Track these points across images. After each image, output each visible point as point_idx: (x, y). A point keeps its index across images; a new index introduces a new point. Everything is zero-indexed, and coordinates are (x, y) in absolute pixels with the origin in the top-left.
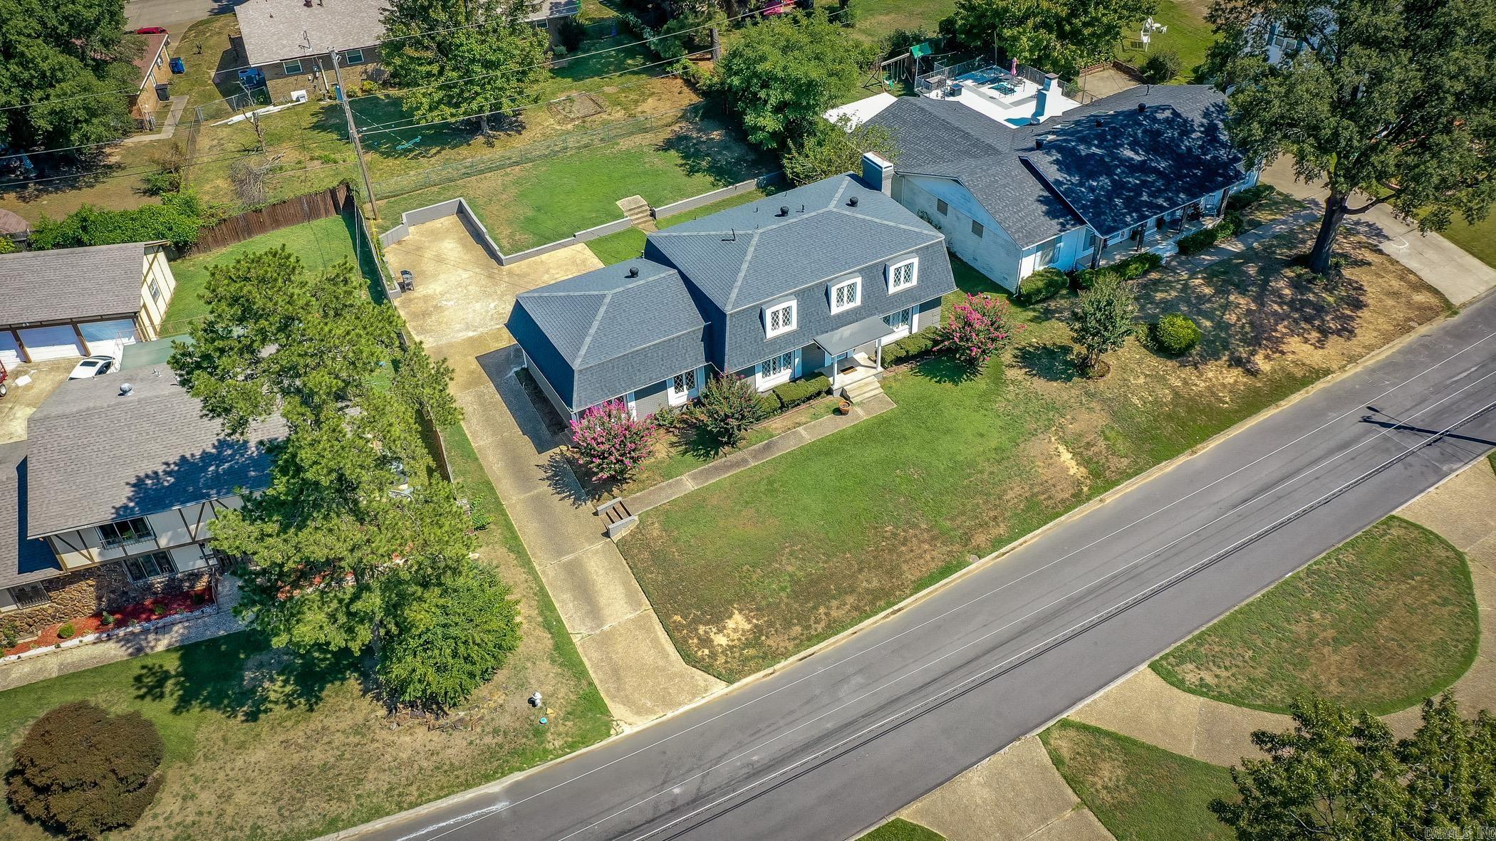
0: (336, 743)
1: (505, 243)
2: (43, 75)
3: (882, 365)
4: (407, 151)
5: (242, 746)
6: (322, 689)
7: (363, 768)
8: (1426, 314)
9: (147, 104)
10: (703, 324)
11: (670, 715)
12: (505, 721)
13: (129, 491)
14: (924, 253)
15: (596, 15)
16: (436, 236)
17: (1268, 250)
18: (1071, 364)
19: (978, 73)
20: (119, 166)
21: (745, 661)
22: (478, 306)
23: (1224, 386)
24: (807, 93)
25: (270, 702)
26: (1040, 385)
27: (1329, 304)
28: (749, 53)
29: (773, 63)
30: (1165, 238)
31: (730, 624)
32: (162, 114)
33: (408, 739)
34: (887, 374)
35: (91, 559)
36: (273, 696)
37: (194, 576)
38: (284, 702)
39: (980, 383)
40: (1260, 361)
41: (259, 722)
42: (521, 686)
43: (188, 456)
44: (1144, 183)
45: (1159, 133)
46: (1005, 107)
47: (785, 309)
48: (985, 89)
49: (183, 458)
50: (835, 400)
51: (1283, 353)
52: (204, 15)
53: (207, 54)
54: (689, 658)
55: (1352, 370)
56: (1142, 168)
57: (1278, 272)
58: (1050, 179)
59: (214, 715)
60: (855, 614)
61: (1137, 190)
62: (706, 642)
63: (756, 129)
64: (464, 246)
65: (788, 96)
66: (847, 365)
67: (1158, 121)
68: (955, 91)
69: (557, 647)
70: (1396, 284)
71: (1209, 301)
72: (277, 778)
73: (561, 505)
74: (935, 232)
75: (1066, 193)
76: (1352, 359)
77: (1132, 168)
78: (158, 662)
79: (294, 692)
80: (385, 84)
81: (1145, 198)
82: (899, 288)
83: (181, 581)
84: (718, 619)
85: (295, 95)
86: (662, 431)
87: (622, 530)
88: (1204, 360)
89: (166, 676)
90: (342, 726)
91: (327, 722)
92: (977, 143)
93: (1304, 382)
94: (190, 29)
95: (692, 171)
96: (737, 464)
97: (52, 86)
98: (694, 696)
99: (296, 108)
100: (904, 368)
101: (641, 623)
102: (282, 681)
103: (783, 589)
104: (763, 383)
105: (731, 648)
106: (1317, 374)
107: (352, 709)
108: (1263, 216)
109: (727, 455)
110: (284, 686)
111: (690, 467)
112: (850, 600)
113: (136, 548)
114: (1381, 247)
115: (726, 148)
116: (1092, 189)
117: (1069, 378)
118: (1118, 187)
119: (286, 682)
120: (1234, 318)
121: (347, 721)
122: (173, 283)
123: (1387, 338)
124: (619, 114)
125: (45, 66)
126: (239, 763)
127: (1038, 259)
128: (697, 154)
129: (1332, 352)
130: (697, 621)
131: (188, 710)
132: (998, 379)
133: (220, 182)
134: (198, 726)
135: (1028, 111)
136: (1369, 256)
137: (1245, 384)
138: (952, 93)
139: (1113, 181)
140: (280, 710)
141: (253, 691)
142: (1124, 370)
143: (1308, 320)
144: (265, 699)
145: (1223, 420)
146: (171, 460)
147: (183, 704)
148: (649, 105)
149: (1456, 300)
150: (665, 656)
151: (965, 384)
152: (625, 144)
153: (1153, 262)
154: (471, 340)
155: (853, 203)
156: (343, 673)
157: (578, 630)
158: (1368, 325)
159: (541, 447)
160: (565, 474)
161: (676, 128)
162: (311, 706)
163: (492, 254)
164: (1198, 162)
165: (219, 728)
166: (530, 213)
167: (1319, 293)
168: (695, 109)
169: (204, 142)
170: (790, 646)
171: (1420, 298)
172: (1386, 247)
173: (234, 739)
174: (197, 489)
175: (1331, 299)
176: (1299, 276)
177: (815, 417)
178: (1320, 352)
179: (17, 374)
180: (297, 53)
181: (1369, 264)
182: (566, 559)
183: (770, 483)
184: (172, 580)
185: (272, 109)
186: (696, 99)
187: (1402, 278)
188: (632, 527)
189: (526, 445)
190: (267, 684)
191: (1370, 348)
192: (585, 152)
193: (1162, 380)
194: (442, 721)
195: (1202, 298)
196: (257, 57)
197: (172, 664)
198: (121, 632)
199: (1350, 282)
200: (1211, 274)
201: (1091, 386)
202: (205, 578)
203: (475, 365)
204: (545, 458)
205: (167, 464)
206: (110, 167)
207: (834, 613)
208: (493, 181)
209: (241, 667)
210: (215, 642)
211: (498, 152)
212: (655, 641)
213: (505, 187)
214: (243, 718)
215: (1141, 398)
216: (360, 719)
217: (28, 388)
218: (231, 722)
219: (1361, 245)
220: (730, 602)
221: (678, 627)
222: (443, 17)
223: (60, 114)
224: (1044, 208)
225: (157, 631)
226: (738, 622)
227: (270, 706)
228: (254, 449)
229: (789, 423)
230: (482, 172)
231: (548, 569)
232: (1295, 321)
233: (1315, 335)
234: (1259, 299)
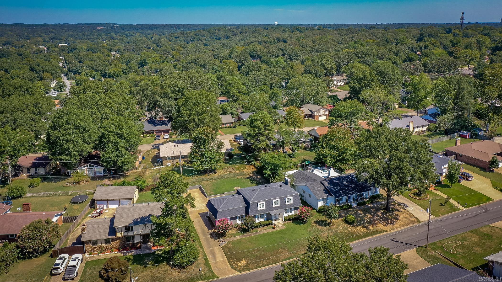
0: (161, 273)
1: (208, 193)
2: (122, 154)
3: (284, 220)
4: (190, 176)
5: (143, 271)
6: (159, 264)
7: (165, 278)
8: (413, 222)
9: (137, 164)
10: (245, 205)
11: (227, 276)
12: (194, 273)
13: (132, 221)
14: (294, 196)
15: (237, 153)
16: (194, 192)
17: (378, 207)
18: (327, 224)
19: (319, 168)
20: (129, 176)
21: (244, 269)
22: (200, 205)
23: (361, 231)
24: (277, 167)
26: (319, 227)
27: (390, 218)
28: (265, 158)
29: (270, 160)
30: (354, 202)
31: (242, 262)
32: (139, 167)
33: (174, 274)
34: (285, 222)
35: (121, 235)
37: (138, 243)
38: (152, 265)
39: (305, 225)
40: (371, 227)
41: (146, 268)
42: (198, 267)
44: (348, 189)
45: (353, 180)
46: (323, 174)
47: (262, 204)
48: (320, 171)
49: (142, 217)
50: (273, 226)
51: (376, 226)
52: (150, 149)
53: (150, 156)
54: (233, 268)
55: (392, 231)
56: (348, 186)
57: (379, 211)
58: (326, 186)
59: (138, 266)
60: (269, 263)
61: (346, 190)
62: (236, 264)
63: (266, 174)
64: (199, 194)
65: (273, 167)
66: (276, 219)
67: (354, 177)
68: (313, 171)
69: (206, 263)
70: (407, 216)
71: (361, 215)
72: (148, 277)
73: (211, 240)
74: (296, 192)
75: (329, 189)
76: (393, 229)
77: (345, 186)
78: (129, 257)
79: (154, 264)
80: (188, 163)
81: (347, 192)
82: (288, 203)
83: (135, 244)
84: (240, 261)
85: (168, 164)
86: (235, 228)
87: (223, 244)
88: (357, 225)
89: (130, 259)
90: (162, 270)
91: (159, 269)
92: (313, 179)
93: (380, 232)
94: (147, 151)
95: (252, 183)
96: (249, 235)
97: (123, 157)
98: (232, 274)
99: (168, 166)
100: (289, 222)
101: (224, 261)
103: (254, 257)
104: (257, 221)
105: (241, 266)
106: (383, 231)
107: (164, 267)
108: (379, 200)
109: (248, 234)
111: (239, 235)
112: (268, 261)
113: (130, 234)
114: (406, 208)
115: (260, 179)
116: (335, 189)
117: (325, 226)
118: (341, 189)
119: (153, 262)
120: (366, 218)
121: (163, 269)
122: (138, 197)
123: (402, 226)
124: (238, 172)
125: (123, 153)
126: (142, 274)
127: (323, 203)
128: (253, 180)
129: (388, 227)
130: (236, 261)
132: (310, 225)
133: (150, 179)
134: (135, 267)
135: (327, 175)
136: (402, 210)
137: (366, 231)
138: (312, 171)
139: (341, 188)
141: (146, 263)
142: (338, 226)
143: (384, 221)
145: (359, 237)
147: (133, 264)
148: (245, 171)
149: (421, 220)
150: (227, 266)
151: (302, 225)
152: (238, 177)
153: (350, 207)
154: (198, 210)
155: (281, 186)
156: (164, 261)
157: (211, 261)
158: (398, 223)
159: (209, 229)
160: (213, 234)
161: (250, 175)
162: (157, 266)
163: (205, 196)
164: (361, 186)
165: (139, 268)
166: (215, 188)
167: (388, 215)
168: (255, 171)
169: (147, 172)
170: (254, 267)
171: (412, 219)
172: (407, 208)
173: (141, 270)
174: (144, 222)
175: (390, 217)
176: (384, 212)
177: (268, 229)
178: (385, 227)
179: (106, 210)
180: (171, 155)
181: (402, 211)
182: (211, 249)
183: (255, 239)
184: (133, 243)
185: (163, 167)
186: (256, 170)
187: (409, 215)
188: (225, 244)
189: (206, 229)
190: (149, 262)
191: (398, 228)
192: (229, 178)
193: (347, 228)
194: (181, 271)
195: (360, 214)
196: (162, 155)
197: (131, 257)
198: (122, 252)
199: (396, 214)
200: (363, 210)
201: (330, 228)
202: (139, 244)
203: (198, 215)
204: (210, 231)
205: (139, 217)
206: (127, 176)
207: (264, 263)
208: (208, 182)
209: (144, 259)
210: (140, 255)
211: (210, 177)
212: (226, 264)
213: (210, 184)
214: (144, 267)
215: (341, 231)
216: (166, 269)
217: (107, 212)
218: (141, 267)
219: (401, 208)
220: (243, 258)
221: (231, 262)
222: (203, 148)
223: (123, 163)
224: (324, 192)
225: (129, 252)
226: (244, 262)
227: (149, 265)
229: (262, 229)
230: (206, 180)
231: (206, 250)
232: (381, 220)
233: (385, 224)
234: (373, 216)
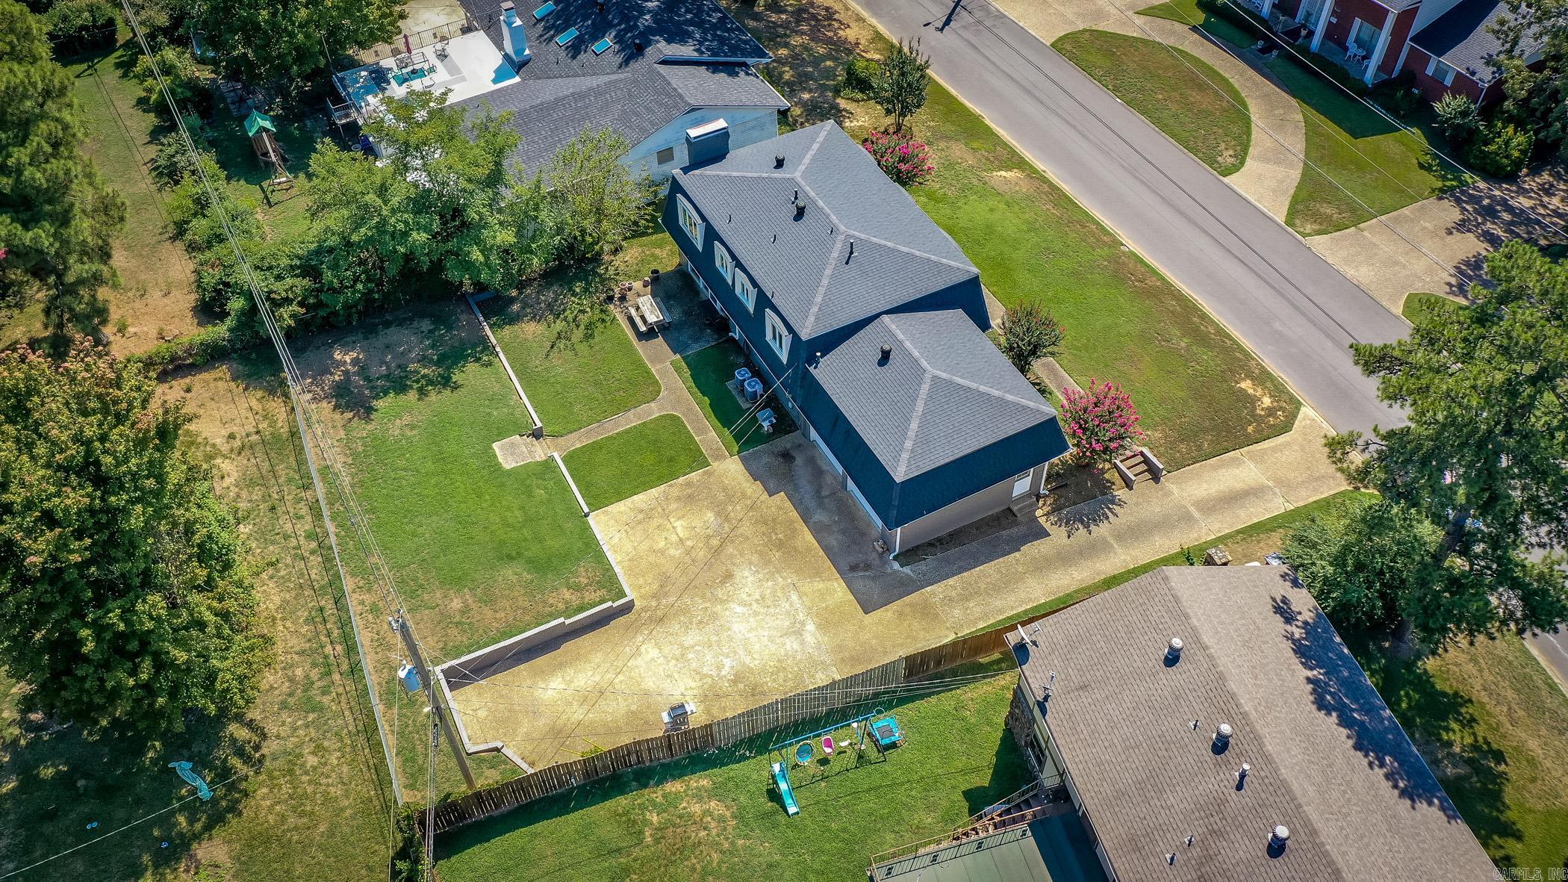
6: (1444, 694)
25: (1476, 741)
36: (1469, 740)
38: (1472, 727)
41: (1502, 749)
43: (1351, 742)
49: (1356, 748)
73: (1125, 515)
79: (1457, 720)
84: (1249, 399)
101: (1259, 459)
102: (1447, 733)
110: (1454, 731)
130: (1250, 416)
131: (1514, 823)
134: (1530, 811)
140: (1481, 730)
141: (1470, 762)
144: (1475, 747)
146: (1365, 762)
156: (1419, 676)
157: (1279, 505)
159: (1038, 534)
160: (1076, 513)
162: (1466, 702)
165: (1524, 787)
173: (1528, 772)
182: (1196, 514)
189: (1035, 548)
190: (1457, 749)
203: (883, 613)
204: (1056, 531)
205: (1371, 764)
214: (1504, 766)
218: (1513, 776)
221: (1258, 431)
226: (1248, 387)
227: (1480, 739)
228: (1315, 672)
